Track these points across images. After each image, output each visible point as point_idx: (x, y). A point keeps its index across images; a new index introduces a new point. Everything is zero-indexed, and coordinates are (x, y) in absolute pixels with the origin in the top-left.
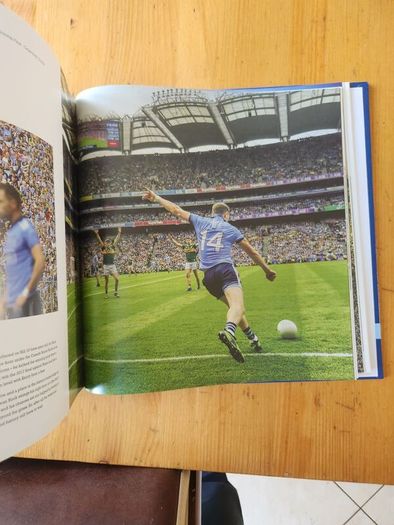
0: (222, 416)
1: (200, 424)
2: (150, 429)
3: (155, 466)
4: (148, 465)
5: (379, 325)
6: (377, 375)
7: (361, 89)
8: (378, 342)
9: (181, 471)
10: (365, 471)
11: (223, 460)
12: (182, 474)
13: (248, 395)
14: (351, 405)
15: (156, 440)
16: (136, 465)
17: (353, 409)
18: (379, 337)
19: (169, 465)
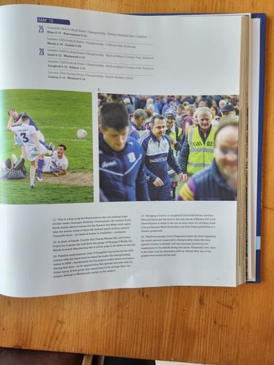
0: (120, 312)
1: (100, 318)
2: (58, 321)
3: (61, 351)
4: (55, 350)
5: (259, 238)
6: (254, 280)
7: (259, 19)
8: (258, 252)
9: (83, 355)
10: (238, 356)
11: (120, 346)
12: (84, 357)
13: (143, 294)
14: (230, 304)
15: (63, 330)
16: (46, 349)
17: (231, 308)
18: (259, 249)
19: (73, 350)
